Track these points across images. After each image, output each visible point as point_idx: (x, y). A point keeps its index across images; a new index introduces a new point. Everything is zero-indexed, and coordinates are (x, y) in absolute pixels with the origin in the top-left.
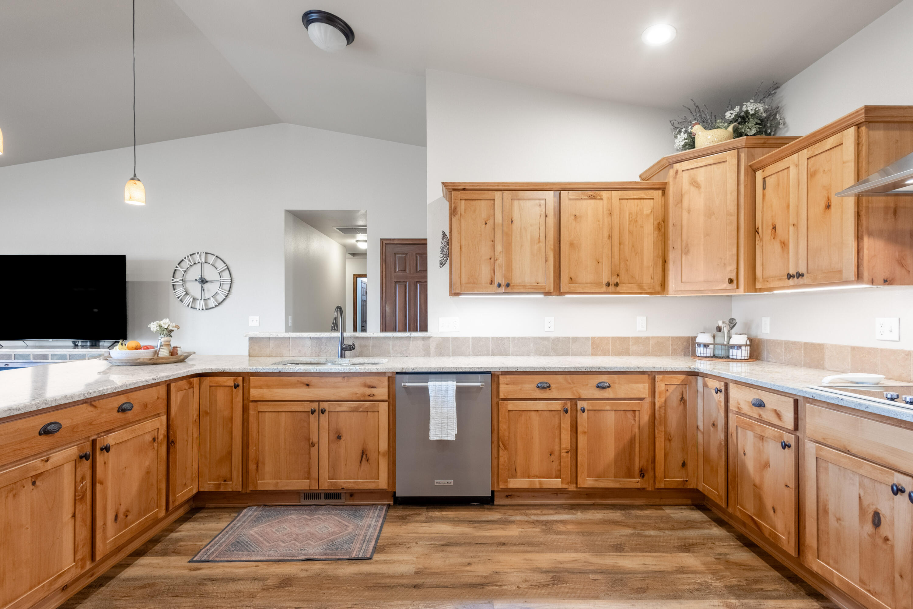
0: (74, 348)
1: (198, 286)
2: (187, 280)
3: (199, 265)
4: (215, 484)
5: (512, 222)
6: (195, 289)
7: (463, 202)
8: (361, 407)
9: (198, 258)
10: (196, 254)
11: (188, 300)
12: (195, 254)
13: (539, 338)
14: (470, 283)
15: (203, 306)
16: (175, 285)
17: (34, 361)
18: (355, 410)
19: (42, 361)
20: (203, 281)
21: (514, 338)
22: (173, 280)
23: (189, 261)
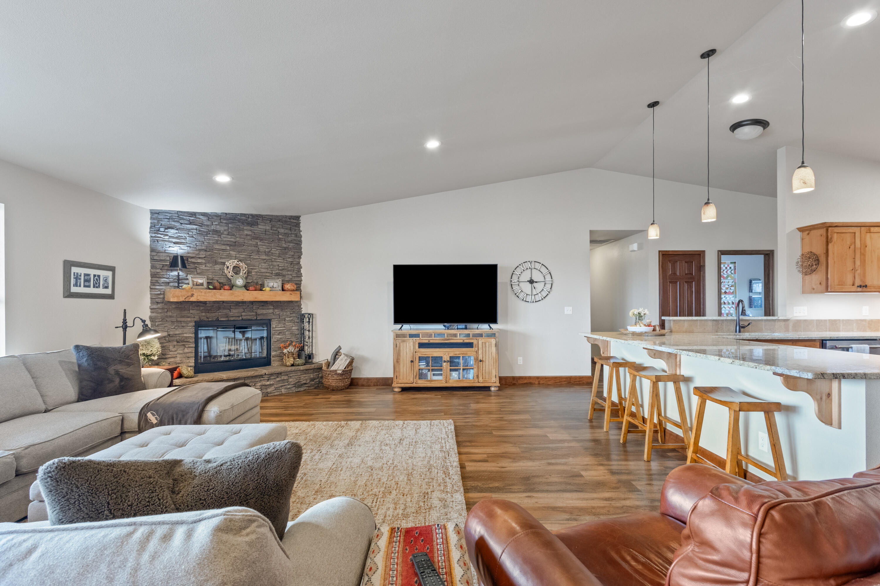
1: (529, 285)
2: (521, 281)
3: (529, 270)
5: (866, 246)
6: (527, 287)
7: (836, 234)
9: (530, 265)
11: (522, 296)
12: (527, 262)
13: (860, 320)
14: (840, 285)
15: (533, 299)
16: (513, 284)
17: (447, 338)
19: (453, 338)
20: (531, 282)
21: (843, 320)
22: (512, 281)
23: (523, 267)
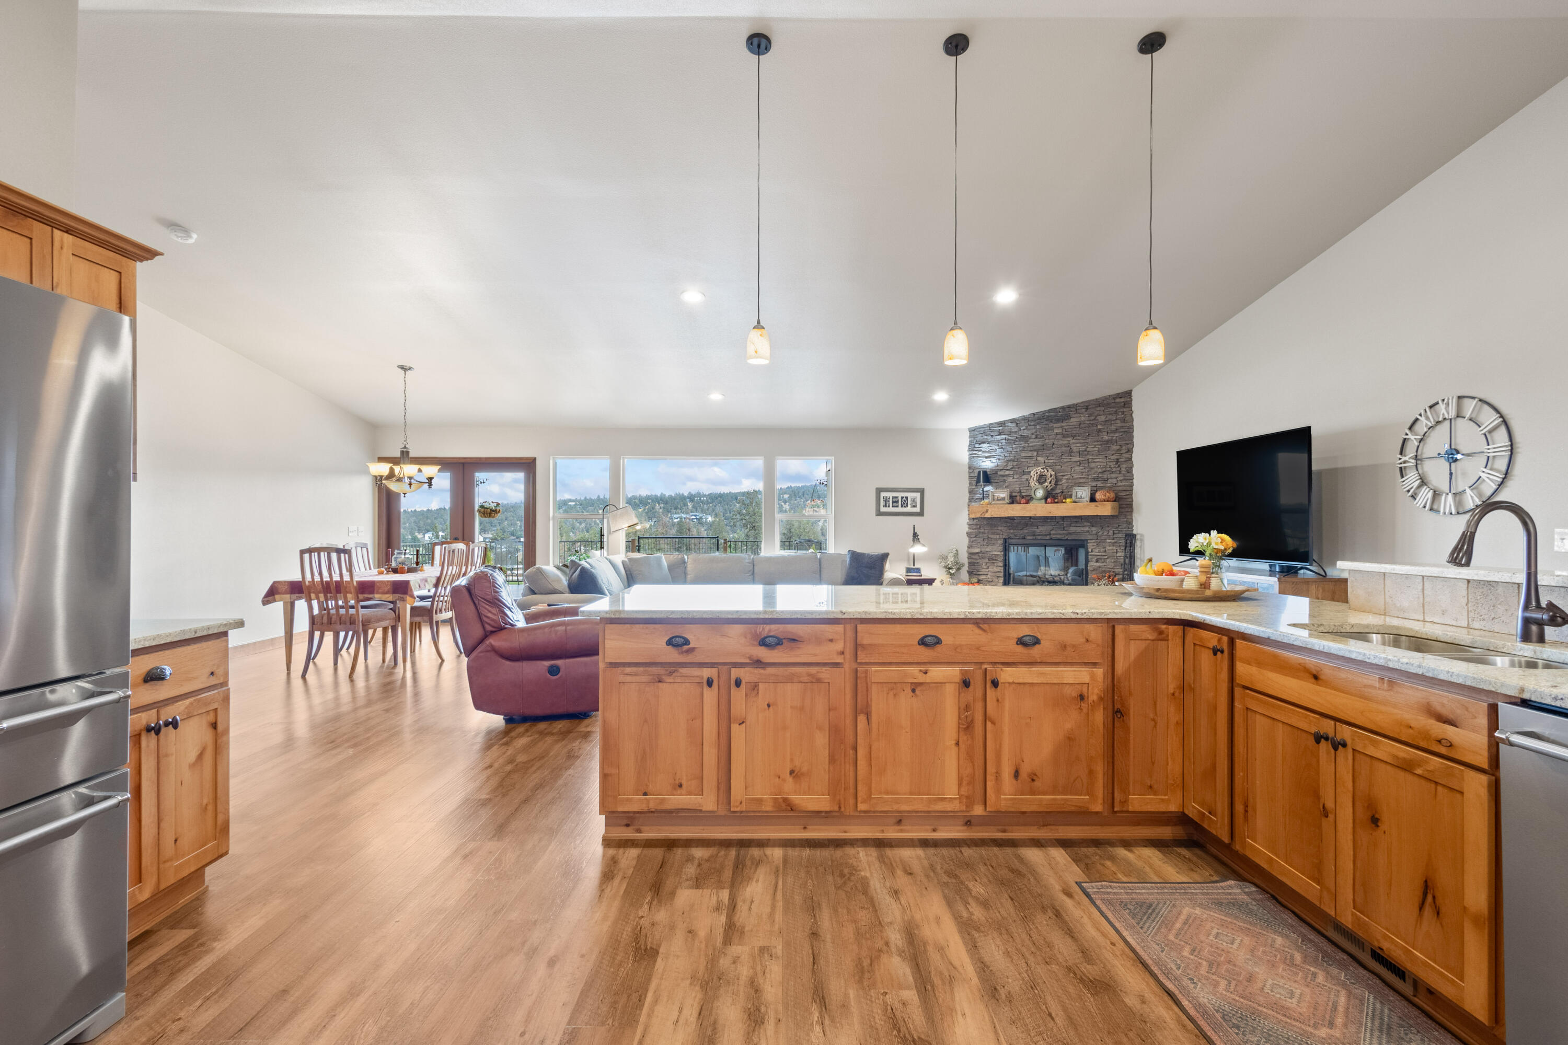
0: (1270, 575)
1: (1445, 465)
2: (1424, 456)
3: (1447, 423)
4: (1199, 811)
6: (1437, 472)
8: (1419, 766)
9: (1444, 411)
10: (1440, 402)
11: (1425, 495)
12: (1437, 403)
15: (1450, 506)
16: (1405, 468)
18: (1406, 767)
22: (1400, 459)
23: (1427, 418)
